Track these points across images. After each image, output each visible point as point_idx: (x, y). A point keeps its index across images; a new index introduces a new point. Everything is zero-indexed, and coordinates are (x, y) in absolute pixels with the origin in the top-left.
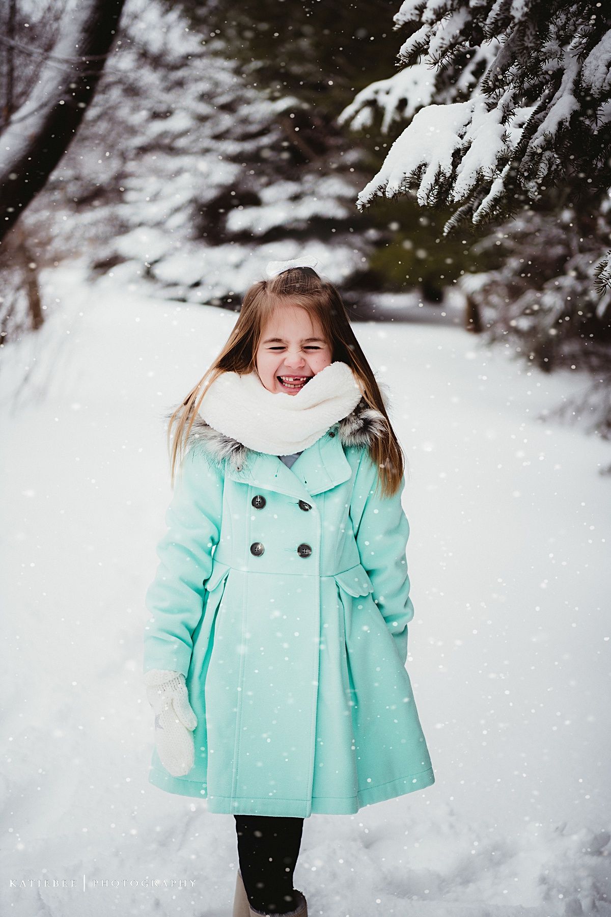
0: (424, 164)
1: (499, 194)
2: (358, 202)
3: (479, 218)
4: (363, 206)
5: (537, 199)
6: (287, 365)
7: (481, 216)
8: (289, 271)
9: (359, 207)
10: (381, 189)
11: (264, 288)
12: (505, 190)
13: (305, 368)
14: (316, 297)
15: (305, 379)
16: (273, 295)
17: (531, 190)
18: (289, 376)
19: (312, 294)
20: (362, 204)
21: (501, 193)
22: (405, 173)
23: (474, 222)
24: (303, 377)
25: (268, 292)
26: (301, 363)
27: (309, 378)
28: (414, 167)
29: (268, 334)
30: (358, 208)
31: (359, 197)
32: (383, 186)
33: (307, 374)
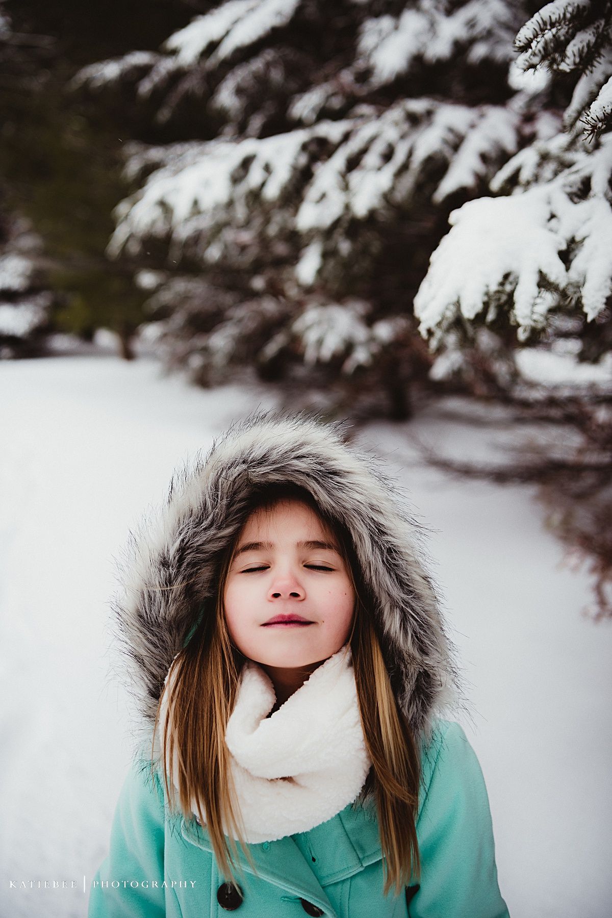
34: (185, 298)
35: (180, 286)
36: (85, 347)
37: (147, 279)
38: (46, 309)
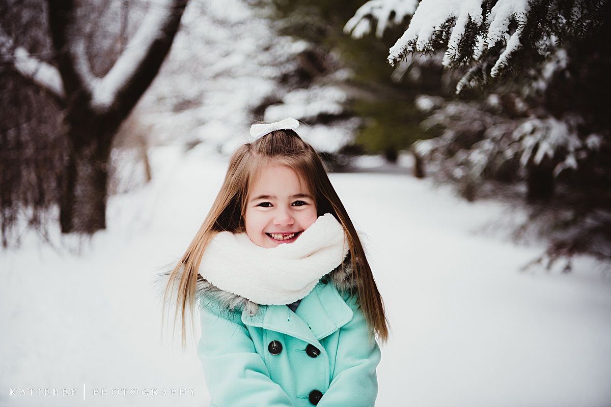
0: (452, 18)
1: (516, 49)
2: (389, 57)
3: (497, 71)
4: (395, 60)
5: (546, 55)
6: (277, 224)
7: (500, 69)
8: (273, 133)
9: (391, 61)
10: (410, 44)
11: (249, 151)
12: (521, 45)
13: (294, 225)
14: (301, 157)
15: (293, 235)
16: (260, 156)
17: (541, 47)
18: (278, 234)
19: (298, 154)
20: (393, 58)
21: (518, 47)
22: (434, 27)
23: (492, 76)
24: (292, 234)
25: (254, 153)
26: (290, 221)
27: (297, 235)
28: (443, 21)
29: (255, 192)
30: (390, 63)
31: (390, 52)
32: (413, 41)
33: (295, 230)
34: (455, 118)
35: (452, 109)
36: (389, 167)
37: (425, 103)
38: (355, 131)
